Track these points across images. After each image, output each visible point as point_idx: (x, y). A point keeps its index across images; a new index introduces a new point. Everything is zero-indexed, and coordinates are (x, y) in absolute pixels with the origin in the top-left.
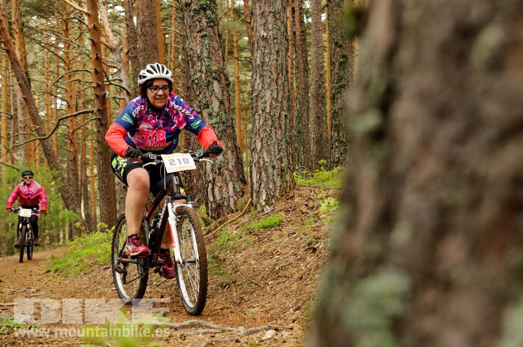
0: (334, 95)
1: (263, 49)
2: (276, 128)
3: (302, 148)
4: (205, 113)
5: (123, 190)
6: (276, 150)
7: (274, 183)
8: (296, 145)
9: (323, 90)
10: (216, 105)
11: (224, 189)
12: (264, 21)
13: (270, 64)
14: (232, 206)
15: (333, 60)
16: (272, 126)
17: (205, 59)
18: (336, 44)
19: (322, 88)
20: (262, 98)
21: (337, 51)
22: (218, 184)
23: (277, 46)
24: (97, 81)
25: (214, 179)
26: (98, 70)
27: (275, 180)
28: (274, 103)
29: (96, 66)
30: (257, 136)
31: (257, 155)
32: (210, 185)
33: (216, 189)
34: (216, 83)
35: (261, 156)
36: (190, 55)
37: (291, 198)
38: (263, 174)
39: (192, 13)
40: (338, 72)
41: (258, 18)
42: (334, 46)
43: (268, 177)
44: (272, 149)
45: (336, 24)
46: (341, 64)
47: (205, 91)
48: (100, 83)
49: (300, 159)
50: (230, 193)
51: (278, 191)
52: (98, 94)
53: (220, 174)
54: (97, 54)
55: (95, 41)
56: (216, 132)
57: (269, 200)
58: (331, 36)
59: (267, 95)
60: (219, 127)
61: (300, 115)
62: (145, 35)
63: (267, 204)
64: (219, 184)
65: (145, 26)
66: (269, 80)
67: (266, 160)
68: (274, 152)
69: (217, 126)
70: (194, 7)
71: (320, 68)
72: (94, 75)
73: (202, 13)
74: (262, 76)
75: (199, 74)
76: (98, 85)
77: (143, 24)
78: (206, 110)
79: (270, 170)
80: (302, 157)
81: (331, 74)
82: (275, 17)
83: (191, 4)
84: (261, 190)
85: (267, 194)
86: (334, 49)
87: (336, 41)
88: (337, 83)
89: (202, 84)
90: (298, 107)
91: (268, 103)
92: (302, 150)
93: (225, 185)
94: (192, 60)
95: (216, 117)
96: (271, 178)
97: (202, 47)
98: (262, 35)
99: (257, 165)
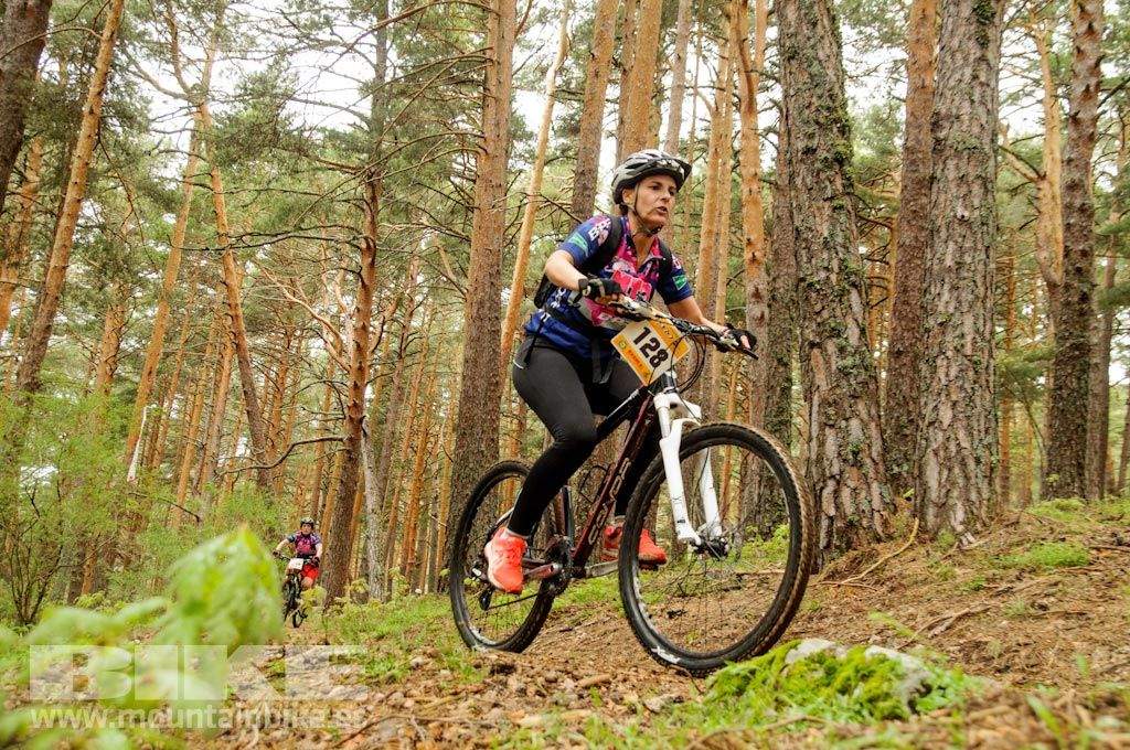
1: (960, 240)
4: (831, 347)
6: (982, 428)
7: (979, 492)
10: (853, 334)
11: (863, 494)
12: (964, 190)
13: (973, 269)
14: (879, 530)
16: (975, 382)
17: (838, 248)
20: (955, 327)
22: (849, 482)
23: (987, 238)
24: (355, 399)
25: (841, 473)
26: (359, 384)
27: (980, 486)
28: (979, 340)
29: (357, 377)
30: (943, 398)
31: (940, 434)
32: (831, 485)
33: (846, 493)
34: (854, 296)
35: (953, 436)
36: (806, 240)
38: (957, 470)
39: (818, 165)
41: (953, 186)
43: (967, 478)
44: (975, 425)
47: (834, 305)
48: (358, 402)
50: (873, 502)
51: (984, 508)
52: (354, 416)
53: (857, 464)
54: (360, 363)
55: (362, 345)
56: (853, 382)
57: (970, 523)
59: (966, 322)
63: (967, 530)
64: (852, 484)
66: (971, 297)
67: (963, 445)
69: (854, 371)
70: (822, 154)
72: (352, 390)
73: (837, 167)
74: (955, 288)
75: (823, 275)
76: (355, 405)
78: (835, 340)
79: (971, 464)
82: (986, 188)
83: (816, 150)
84: (951, 502)
85: (965, 512)
89: (829, 291)
91: (969, 338)
93: (865, 487)
95: (854, 356)
96: (973, 481)
97: (834, 226)
98: (959, 216)
99: (942, 453)
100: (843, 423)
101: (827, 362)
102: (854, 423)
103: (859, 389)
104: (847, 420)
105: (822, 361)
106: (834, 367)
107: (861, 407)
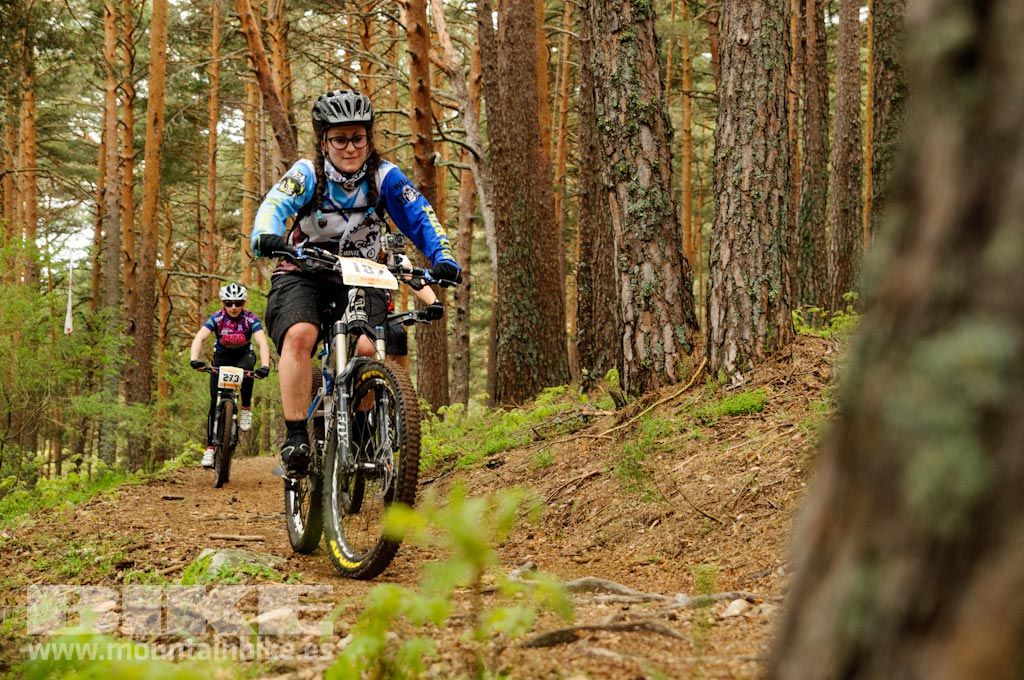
0: (879, 164)
1: (740, 66)
2: (760, 221)
3: (811, 270)
4: (623, 190)
5: (461, 343)
6: (760, 265)
7: (754, 329)
8: (799, 264)
9: (857, 155)
10: (644, 174)
11: (656, 338)
12: (744, 11)
13: (753, 96)
14: (670, 372)
15: (881, 95)
16: (752, 218)
17: (627, 85)
18: (887, 63)
19: (855, 152)
20: (735, 162)
21: (889, 77)
22: (643, 328)
23: (768, 61)
24: (420, 134)
25: (636, 318)
26: (422, 111)
27: (755, 323)
28: (758, 172)
29: (419, 102)
30: (723, 237)
31: (721, 273)
32: (628, 329)
33: (640, 338)
34: (645, 133)
35: (730, 276)
36: (598, 77)
37: (785, 358)
38: (732, 310)
40: (888, 118)
41: (734, 6)
42: (882, 67)
43: (741, 316)
44: (752, 262)
45: (888, 23)
46: (894, 103)
47: (624, 146)
48: (424, 136)
49: (805, 290)
50: (665, 345)
51: (760, 345)
52: (421, 157)
53: (649, 308)
54: (420, 81)
55: (419, 55)
56: (644, 226)
57: (741, 361)
58: (877, 47)
59: (745, 156)
60: (649, 217)
61: (809, 204)
62: (512, 44)
63: (737, 368)
64: (645, 329)
65: (513, 27)
66: (749, 128)
67: (738, 284)
68: (756, 268)
69: (644, 215)
71: (852, 112)
72: (415, 121)
74: (736, 119)
75: (613, 115)
76: (422, 141)
77: (509, 22)
78: (625, 183)
79: (747, 303)
80: (811, 288)
81: (875, 122)
82: (767, 4)
84: (726, 342)
85: (739, 351)
86: (882, 74)
87: (886, 57)
88: (885, 140)
90: (805, 189)
91: (747, 173)
92: (810, 274)
93: (656, 331)
94: (601, 87)
95: (645, 198)
96: (748, 319)
97: (622, 61)
98: (738, 38)
99: (721, 293)
100: (637, 269)
101: (620, 207)
102: (647, 268)
103: (649, 233)
104: (639, 264)
105: (616, 206)
106: (626, 212)
107: (653, 250)
